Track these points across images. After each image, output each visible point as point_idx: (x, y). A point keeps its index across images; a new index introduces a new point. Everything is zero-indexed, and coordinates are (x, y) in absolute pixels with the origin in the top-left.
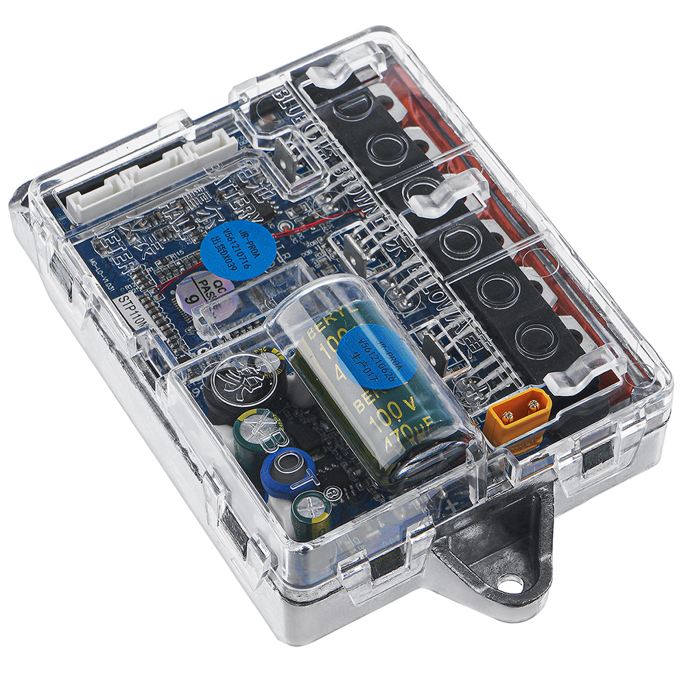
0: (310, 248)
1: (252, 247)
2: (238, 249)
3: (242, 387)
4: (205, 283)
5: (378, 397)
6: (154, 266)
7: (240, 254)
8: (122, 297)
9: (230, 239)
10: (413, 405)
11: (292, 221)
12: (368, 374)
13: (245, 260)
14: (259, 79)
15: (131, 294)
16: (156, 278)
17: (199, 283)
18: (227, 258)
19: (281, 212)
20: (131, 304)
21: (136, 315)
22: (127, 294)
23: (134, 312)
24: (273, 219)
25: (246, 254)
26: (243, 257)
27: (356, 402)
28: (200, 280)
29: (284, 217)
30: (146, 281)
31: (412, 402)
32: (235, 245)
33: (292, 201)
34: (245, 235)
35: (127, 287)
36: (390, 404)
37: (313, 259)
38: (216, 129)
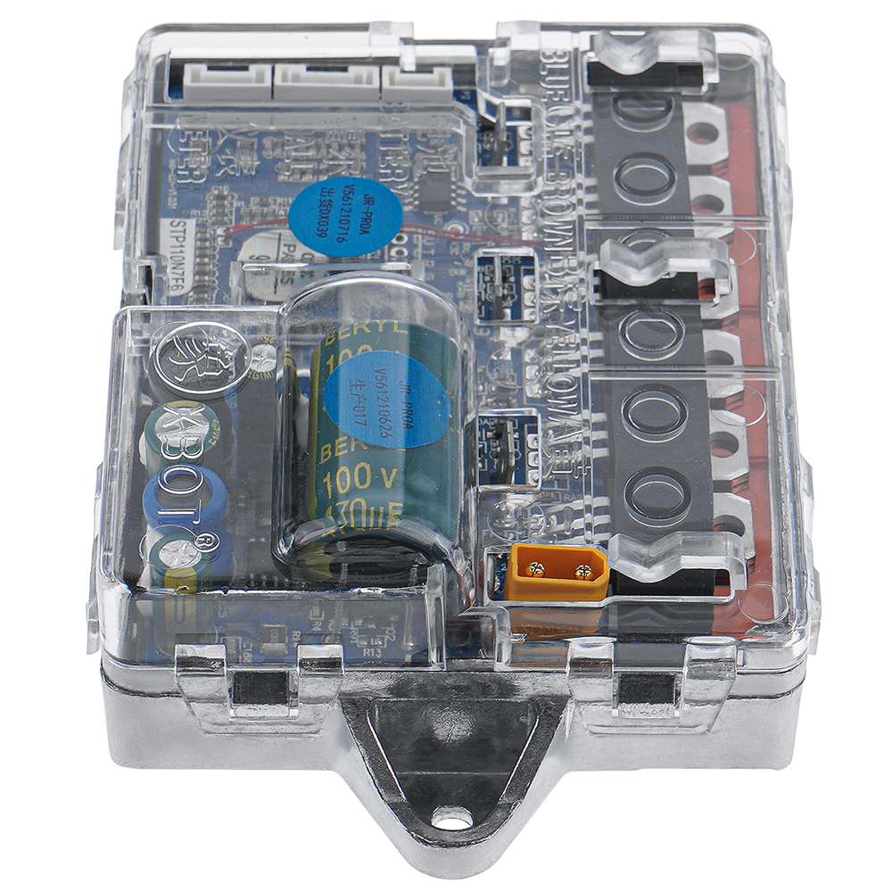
0: (467, 268)
1: (367, 219)
2: (347, 214)
3: (193, 364)
4: (292, 249)
5: (353, 449)
6: (247, 202)
7: (344, 222)
8: (177, 220)
9: (346, 197)
10: (391, 480)
11: (471, 227)
12: (357, 413)
13: (345, 231)
14: (546, 27)
15: (191, 224)
16: (239, 217)
17: (285, 245)
18: (324, 218)
19: (463, 209)
20: (182, 234)
21: (178, 250)
22: (186, 220)
23: (179, 244)
24: (447, 213)
25: (352, 224)
26: (346, 226)
27: (325, 447)
28: (287, 243)
29: (464, 218)
30: (224, 214)
31: (392, 477)
32: (346, 208)
33: (474, 193)
34: (369, 201)
35: (194, 212)
36: (363, 464)
37: (461, 283)
38: (442, 65)
